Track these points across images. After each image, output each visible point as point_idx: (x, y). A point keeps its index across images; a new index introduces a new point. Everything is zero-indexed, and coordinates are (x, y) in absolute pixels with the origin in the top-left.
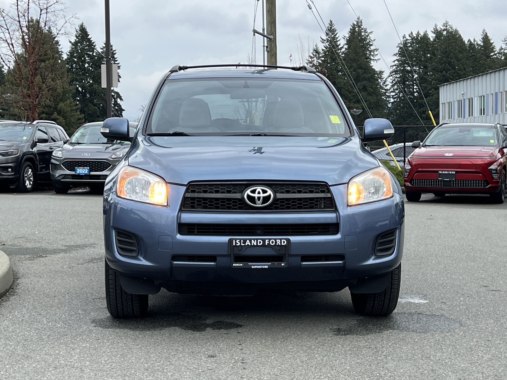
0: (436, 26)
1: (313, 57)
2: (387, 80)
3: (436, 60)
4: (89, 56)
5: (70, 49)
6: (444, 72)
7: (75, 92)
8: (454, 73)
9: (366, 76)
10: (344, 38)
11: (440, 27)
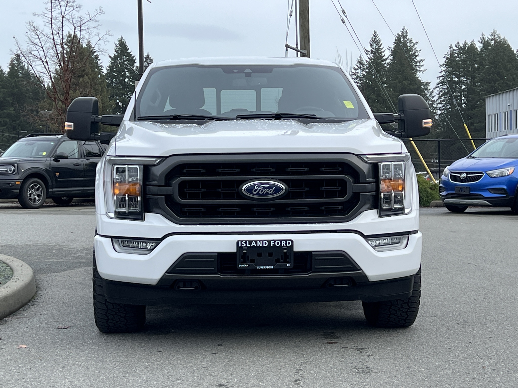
0: (482, 36)
1: (358, 69)
2: (434, 91)
3: (484, 70)
4: (129, 70)
5: (109, 64)
6: (493, 83)
7: (115, 107)
8: (503, 84)
9: (412, 87)
10: (389, 50)
11: (487, 36)
